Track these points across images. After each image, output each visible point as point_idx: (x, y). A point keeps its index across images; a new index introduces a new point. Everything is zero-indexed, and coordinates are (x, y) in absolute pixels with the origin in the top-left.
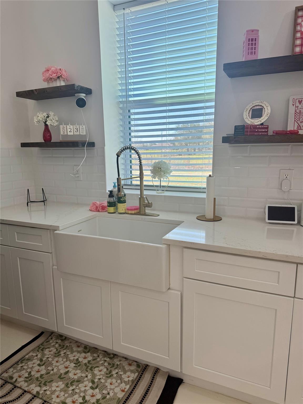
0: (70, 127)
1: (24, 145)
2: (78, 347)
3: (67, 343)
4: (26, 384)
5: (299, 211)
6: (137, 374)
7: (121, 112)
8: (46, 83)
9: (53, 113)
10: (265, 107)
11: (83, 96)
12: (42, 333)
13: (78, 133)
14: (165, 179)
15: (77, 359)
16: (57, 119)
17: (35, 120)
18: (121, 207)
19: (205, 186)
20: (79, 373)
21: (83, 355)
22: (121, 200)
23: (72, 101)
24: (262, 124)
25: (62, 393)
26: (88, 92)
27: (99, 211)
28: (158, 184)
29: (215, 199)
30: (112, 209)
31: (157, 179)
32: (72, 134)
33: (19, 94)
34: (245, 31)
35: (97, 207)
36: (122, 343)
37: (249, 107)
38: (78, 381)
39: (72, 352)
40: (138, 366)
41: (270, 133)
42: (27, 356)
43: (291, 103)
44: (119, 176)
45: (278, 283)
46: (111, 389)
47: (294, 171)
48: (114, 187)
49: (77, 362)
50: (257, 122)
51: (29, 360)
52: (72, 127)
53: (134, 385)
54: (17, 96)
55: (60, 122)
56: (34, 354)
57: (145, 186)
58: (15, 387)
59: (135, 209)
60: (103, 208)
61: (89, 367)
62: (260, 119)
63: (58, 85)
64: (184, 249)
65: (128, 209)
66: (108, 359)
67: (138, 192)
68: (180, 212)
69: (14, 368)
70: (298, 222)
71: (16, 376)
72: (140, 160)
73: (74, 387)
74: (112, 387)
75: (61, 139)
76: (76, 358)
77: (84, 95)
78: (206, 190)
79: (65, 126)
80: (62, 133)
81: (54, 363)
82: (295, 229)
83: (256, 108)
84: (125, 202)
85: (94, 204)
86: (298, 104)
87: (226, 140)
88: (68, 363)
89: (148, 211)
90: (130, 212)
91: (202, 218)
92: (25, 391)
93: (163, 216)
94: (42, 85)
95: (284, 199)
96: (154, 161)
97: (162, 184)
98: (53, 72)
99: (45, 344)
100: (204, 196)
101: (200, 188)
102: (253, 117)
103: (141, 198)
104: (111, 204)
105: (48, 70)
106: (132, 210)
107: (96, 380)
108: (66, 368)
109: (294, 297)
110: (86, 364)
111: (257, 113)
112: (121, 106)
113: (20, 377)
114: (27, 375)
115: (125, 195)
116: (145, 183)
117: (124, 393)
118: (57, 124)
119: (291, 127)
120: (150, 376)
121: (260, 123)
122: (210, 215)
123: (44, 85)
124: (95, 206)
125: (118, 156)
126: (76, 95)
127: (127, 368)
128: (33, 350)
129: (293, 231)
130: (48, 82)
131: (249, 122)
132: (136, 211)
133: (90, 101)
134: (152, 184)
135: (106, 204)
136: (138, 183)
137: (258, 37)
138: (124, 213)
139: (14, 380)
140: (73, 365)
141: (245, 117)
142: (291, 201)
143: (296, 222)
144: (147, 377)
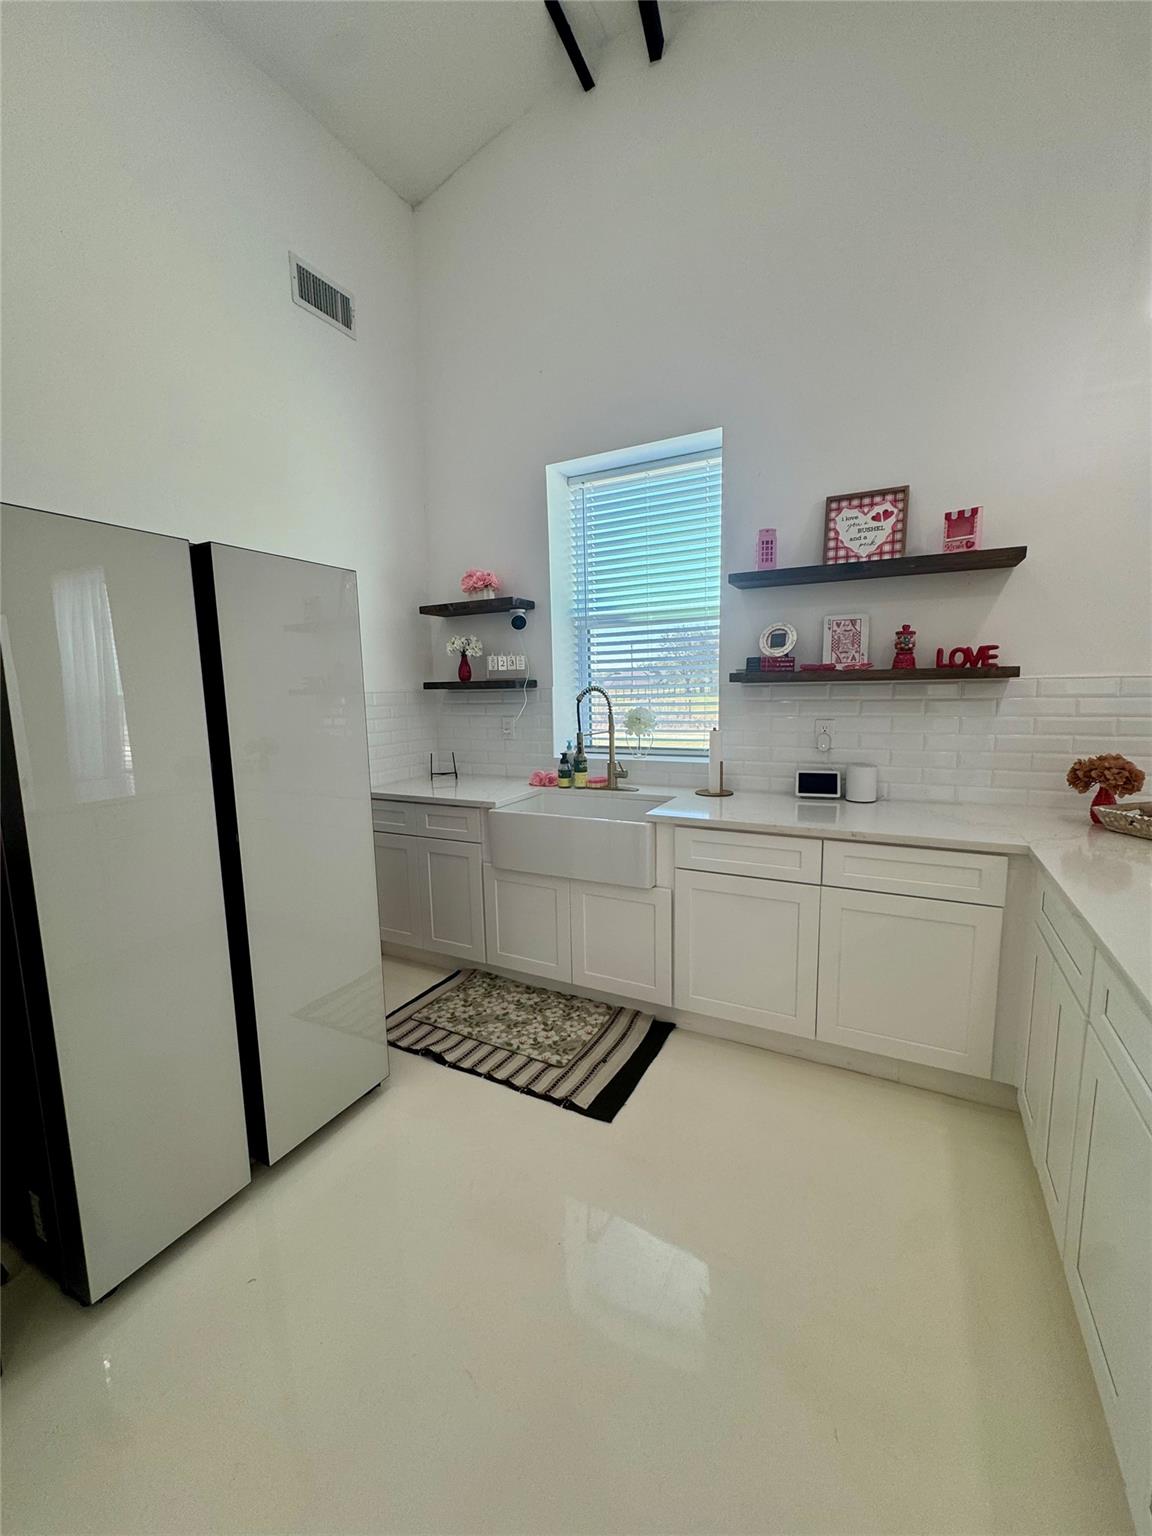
0: (502, 659)
1: (428, 686)
2: (517, 986)
3: (499, 982)
4: (451, 1025)
5: (844, 780)
6: (607, 1017)
7: (576, 632)
8: (467, 594)
9: (475, 638)
10: (789, 632)
11: (521, 612)
12: (458, 973)
13: (514, 668)
14: (647, 737)
15: (518, 1001)
16: (481, 646)
17: (449, 648)
18: (580, 779)
19: (708, 747)
20: (523, 1016)
21: (526, 996)
22: (579, 765)
23: (506, 620)
24: (786, 655)
25: (504, 1035)
26: (530, 605)
27: (544, 785)
28: (634, 744)
29: (722, 763)
30: (565, 782)
31: (634, 736)
32: (504, 668)
33: (424, 610)
34: (757, 531)
35: (541, 780)
36: (586, 972)
37: (767, 632)
38: (523, 1023)
39: (509, 992)
40: (609, 1008)
41: (797, 669)
42: (444, 997)
43: (826, 626)
44: (580, 729)
45: (800, 867)
46: (572, 1032)
47: (834, 722)
48: (569, 747)
49: (519, 1004)
50: (778, 652)
51: (447, 1000)
52: (505, 658)
53: (604, 1029)
54: (421, 613)
55: (486, 653)
56: (453, 994)
57: (617, 747)
58: (436, 1027)
59: (600, 782)
60: (551, 781)
61: (537, 1009)
62: (782, 649)
63: (486, 598)
64: (677, 828)
65: (590, 782)
66: (564, 1001)
67: (607, 757)
68: (670, 786)
69: (430, 1009)
70: (842, 795)
71: (433, 1017)
72: (610, 707)
73: (519, 1029)
74: (574, 1029)
75: (488, 677)
76: (516, 999)
77: (524, 611)
78: (709, 753)
79: (495, 658)
80: (490, 668)
81: (485, 1003)
82: (837, 804)
83: (777, 632)
84: (586, 771)
85: (537, 775)
86: (835, 628)
87: (734, 678)
88: (505, 1004)
89: (621, 783)
90: (594, 785)
91: (704, 793)
92: (452, 1032)
93: (643, 791)
94: (461, 597)
95: (823, 763)
96: (627, 709)
97: (642, 745)
98: (479, 579)
99: (466, 983)
100: (706, 760)
101: (702, 750)
102: (773, 646)
103: (611, 764)
104: (564, 774)
105: (470, 576)
106: (596, 782)
107: (549, 1023)
108: (504, 1009)
109: (821, 885)
110: (531, 1006)
111: (778, 640)
112: (576, 624)
113: (440, 1017)
114: (449, 1016)
115: (585, 761)
116: (617, 743)
117: (590, 1036)
118: (481, 653)
119: (826, 661)
120: (626, 1021)
121: (782, 654)
122: (715, 788)
123: (464, 598)
124: (538, 778)
125: (579, 701)
126: (512, 611)
127: (592, 1010)
128: (452, 990)
129: (835, 807)
130: (470, 593)
131: (767, 654)
132: (602, 785)
133: (531, 618)
134: (626, 745)
135: (555, 774)
136: (607, 743)
137: (775, 538)
138: (584, 788)
139: (433, 1020)
140: (513, 1006)
141: (761, 646)
142: (832, 766)
143: (838, 795)
144: (623, 1022)
